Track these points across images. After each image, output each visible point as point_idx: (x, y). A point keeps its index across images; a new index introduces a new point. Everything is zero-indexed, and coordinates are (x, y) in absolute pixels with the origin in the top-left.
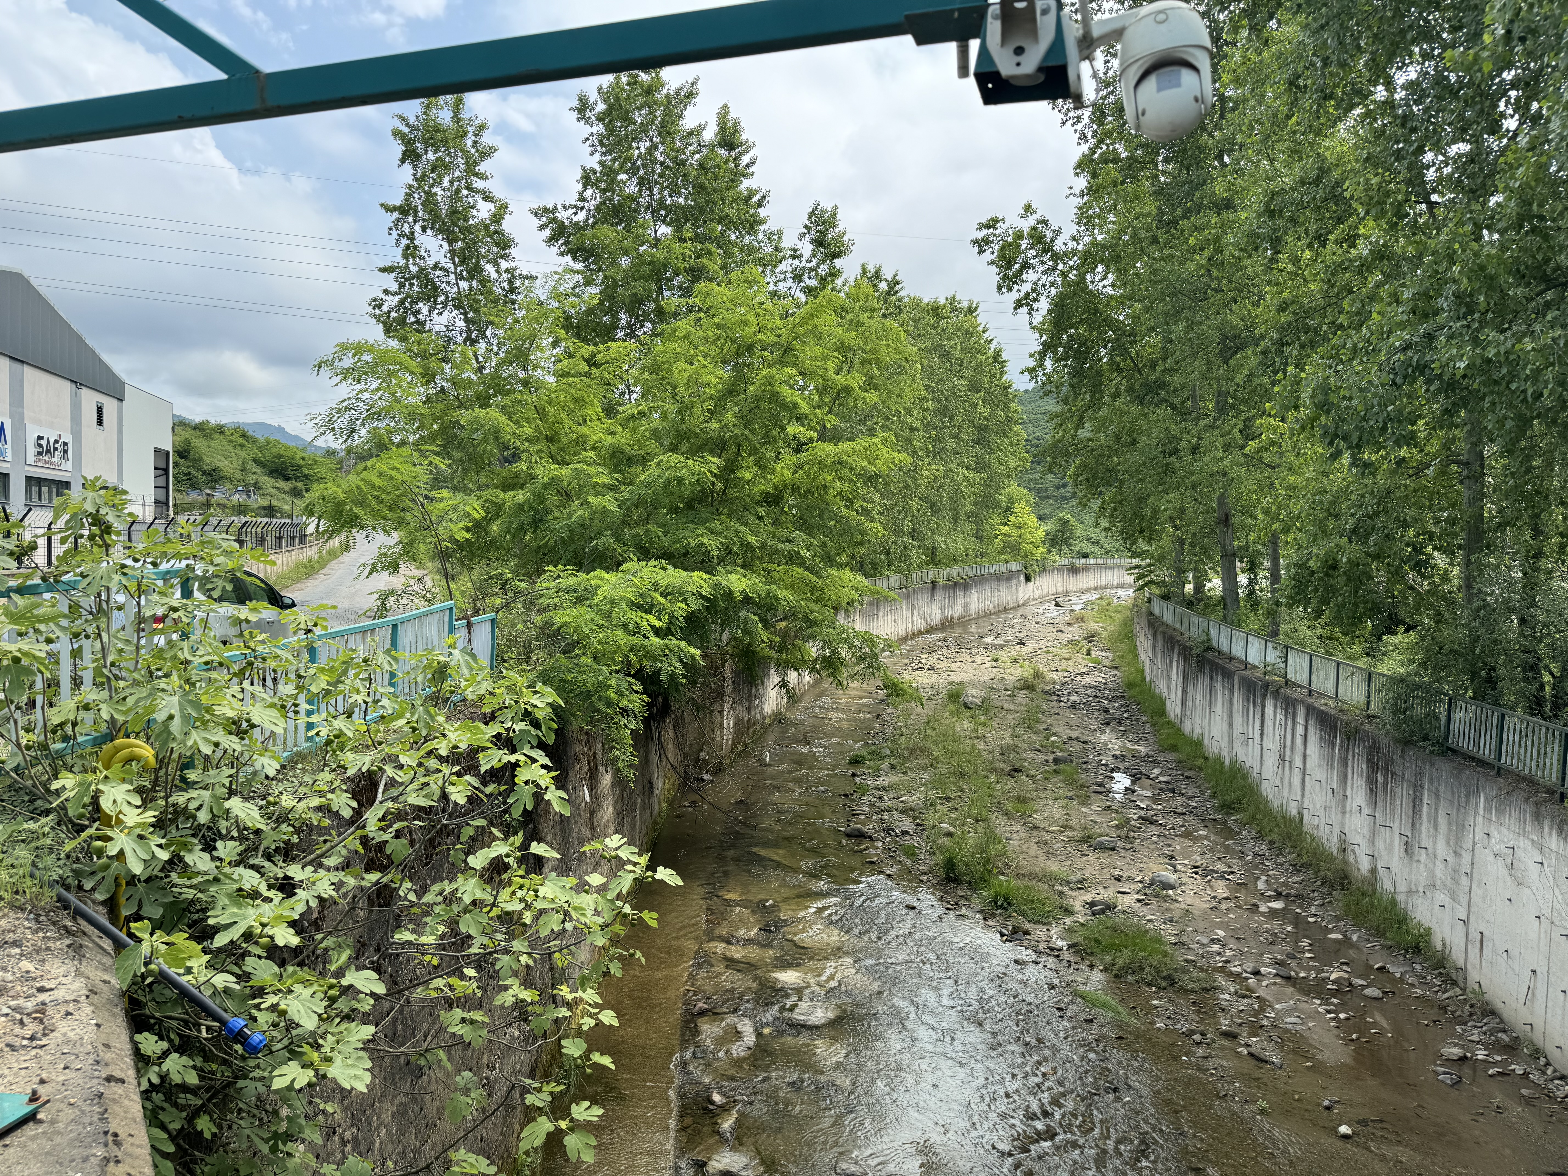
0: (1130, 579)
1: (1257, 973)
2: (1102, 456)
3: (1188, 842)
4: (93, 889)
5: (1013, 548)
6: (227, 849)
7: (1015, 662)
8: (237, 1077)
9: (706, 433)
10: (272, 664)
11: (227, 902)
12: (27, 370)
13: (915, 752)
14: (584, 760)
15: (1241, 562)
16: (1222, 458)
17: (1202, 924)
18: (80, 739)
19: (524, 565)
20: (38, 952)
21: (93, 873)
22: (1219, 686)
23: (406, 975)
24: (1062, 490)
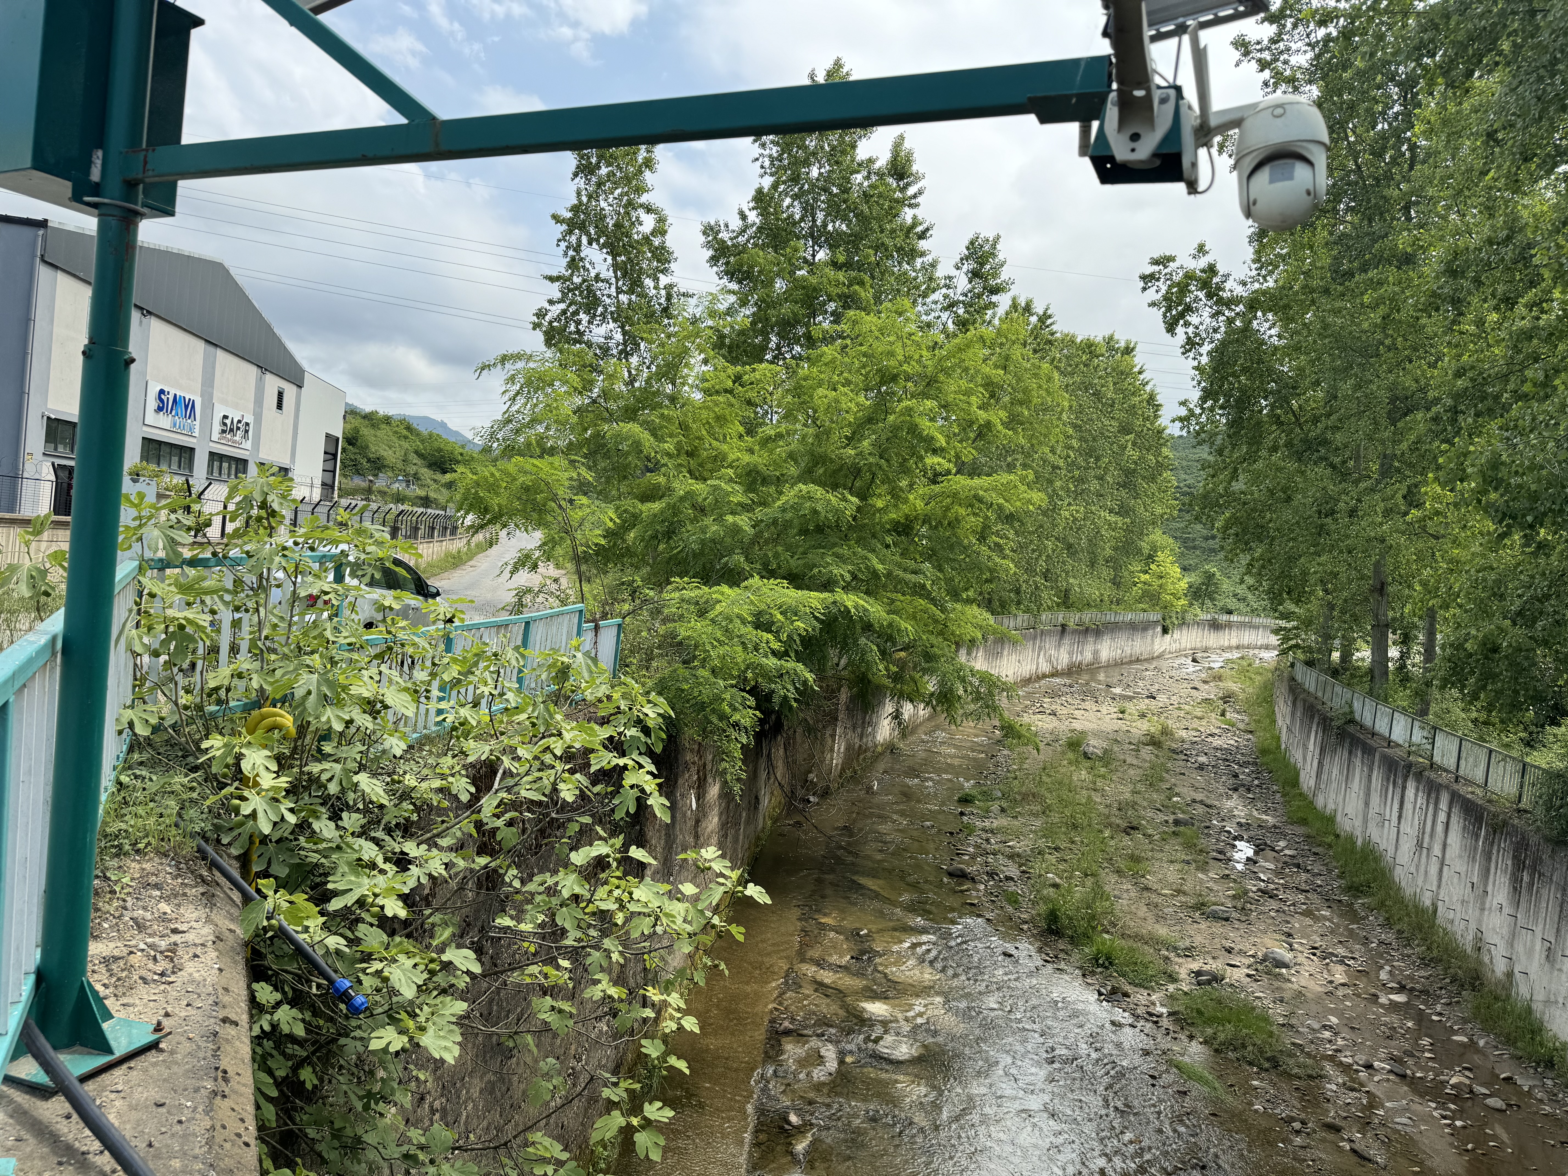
0: (1274, 640)
1: (1369, 1067)
2: (1254, 510)
3: (1308, 921)
4: (230, 844)
5: (1152, 597)
6: (351, 821)
7: (1143, 716)
8: (340, 1035)
9: (841, 458)
10: (410, 650)
11: (346, 869)
12: (220, 353)
13: (1026, 797)
14: (694, 770)
15: (1394, 633)
16: (1381, 524)
17: (1314, 1008)
18: (232, 704)
19: (655, 575)
20: (176, 896)
21: (231, 829)
22: (1358, 762)
23: (505, 959)
24: (1211, 542)
